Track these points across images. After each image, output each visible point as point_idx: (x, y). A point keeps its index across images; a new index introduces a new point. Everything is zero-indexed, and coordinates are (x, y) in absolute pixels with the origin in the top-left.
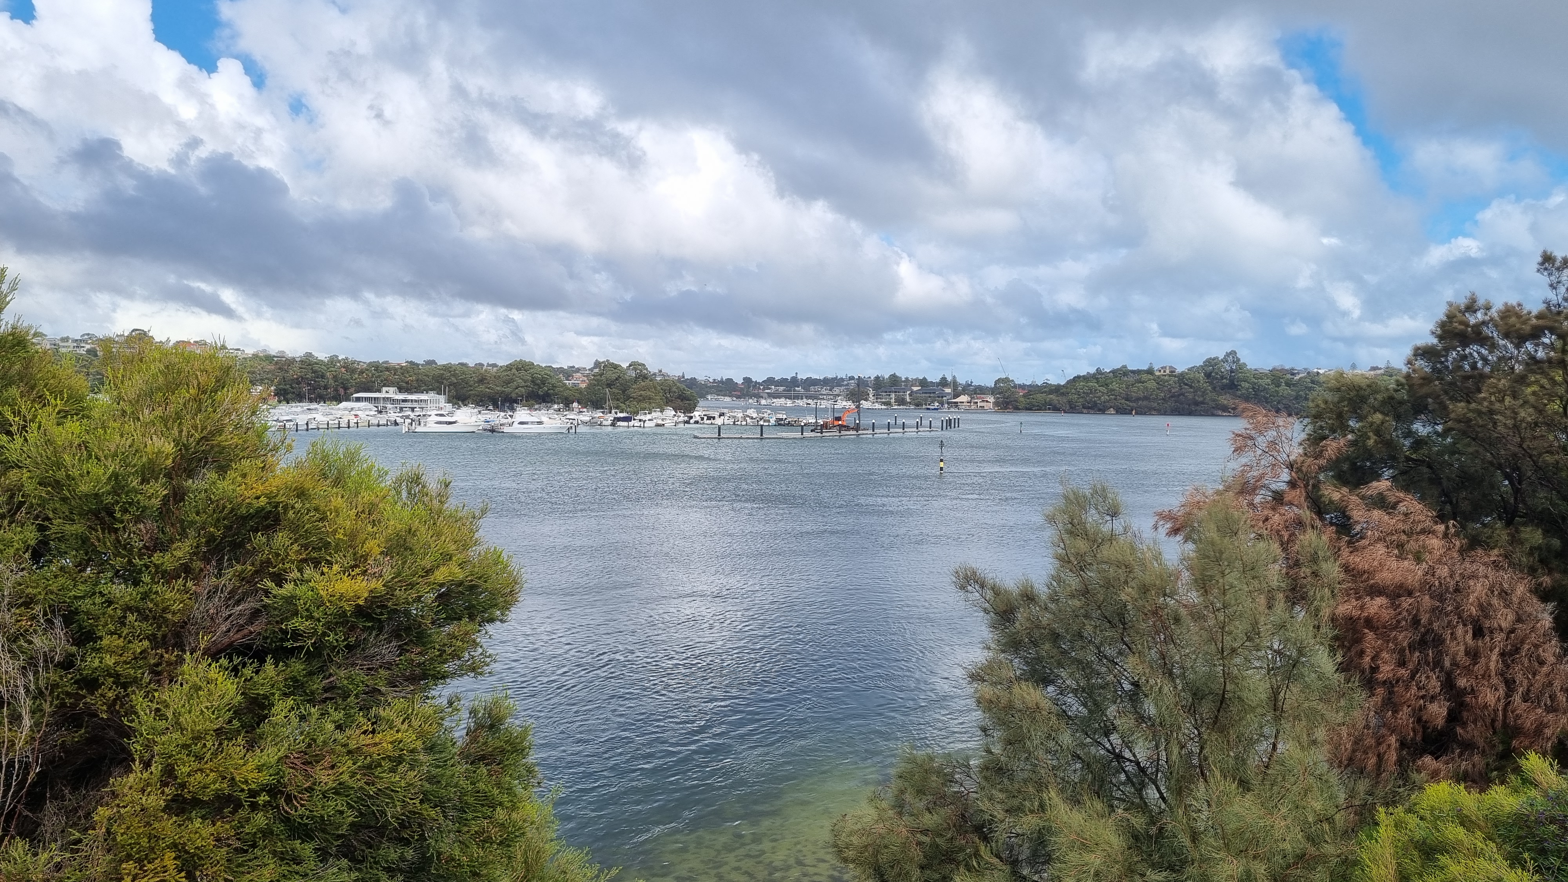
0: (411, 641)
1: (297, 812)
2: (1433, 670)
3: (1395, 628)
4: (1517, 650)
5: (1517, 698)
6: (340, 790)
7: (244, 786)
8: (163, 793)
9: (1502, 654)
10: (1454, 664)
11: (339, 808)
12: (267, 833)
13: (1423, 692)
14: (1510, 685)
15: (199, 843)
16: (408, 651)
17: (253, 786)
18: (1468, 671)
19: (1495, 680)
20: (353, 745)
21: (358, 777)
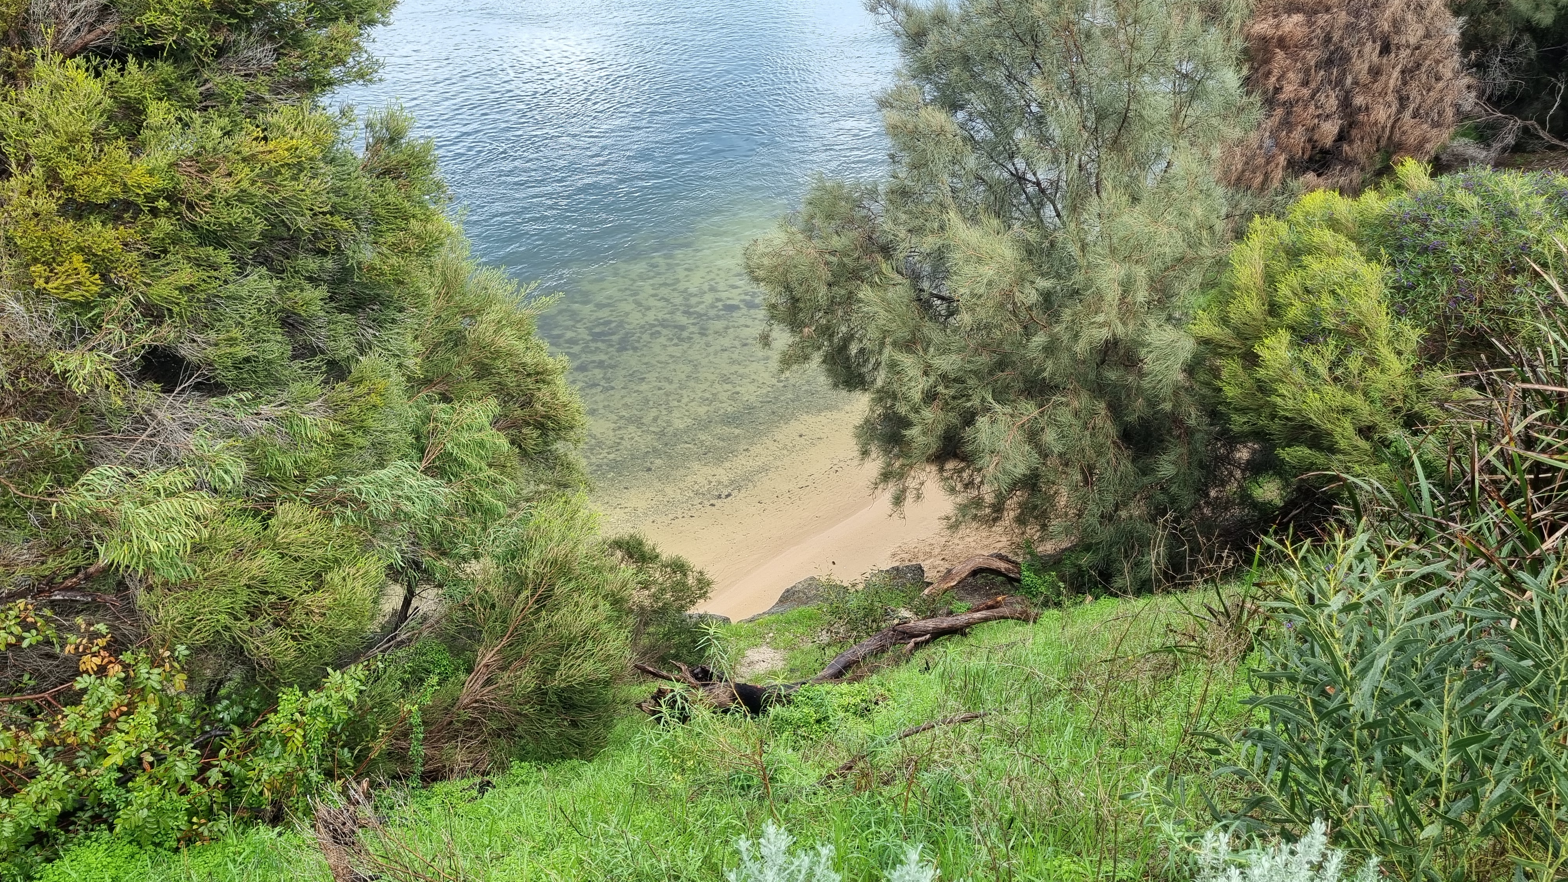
0: (287, 44)
1: (202, 219)
2: (1333, 89)
3: (1305, 46)
4: (1418, 66)
5: (1407, 114)
6: (243, 197)
7: (139, 191)
8: (51, 195)
9: (1403, 72)
10: (1356, 83)
11: (245, 215)
12: (176, 240)
13: (1320, 111)
14: (1403, 101)
15: (105, 246)
16: (285, 55)
17: (148, 191)
18: (1366, 88)
19: (1391, 98)
20: (246, 152)
21: (259, 184)
